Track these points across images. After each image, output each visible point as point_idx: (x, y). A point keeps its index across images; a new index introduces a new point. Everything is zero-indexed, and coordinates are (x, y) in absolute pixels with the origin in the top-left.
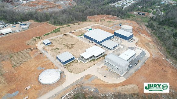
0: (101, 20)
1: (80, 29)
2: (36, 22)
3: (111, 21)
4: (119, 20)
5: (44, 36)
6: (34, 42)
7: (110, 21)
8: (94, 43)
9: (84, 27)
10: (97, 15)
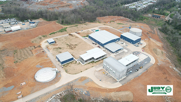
0: (110, 22)
1: (87, 30)
2: (45, 21)
3: (122, 23)
4: (130, 22)
5: (50, 34)
6: (39, 40)
7: (120, 22)
8: (98, 45)
9: (92, 28)
10: (107, 17)
